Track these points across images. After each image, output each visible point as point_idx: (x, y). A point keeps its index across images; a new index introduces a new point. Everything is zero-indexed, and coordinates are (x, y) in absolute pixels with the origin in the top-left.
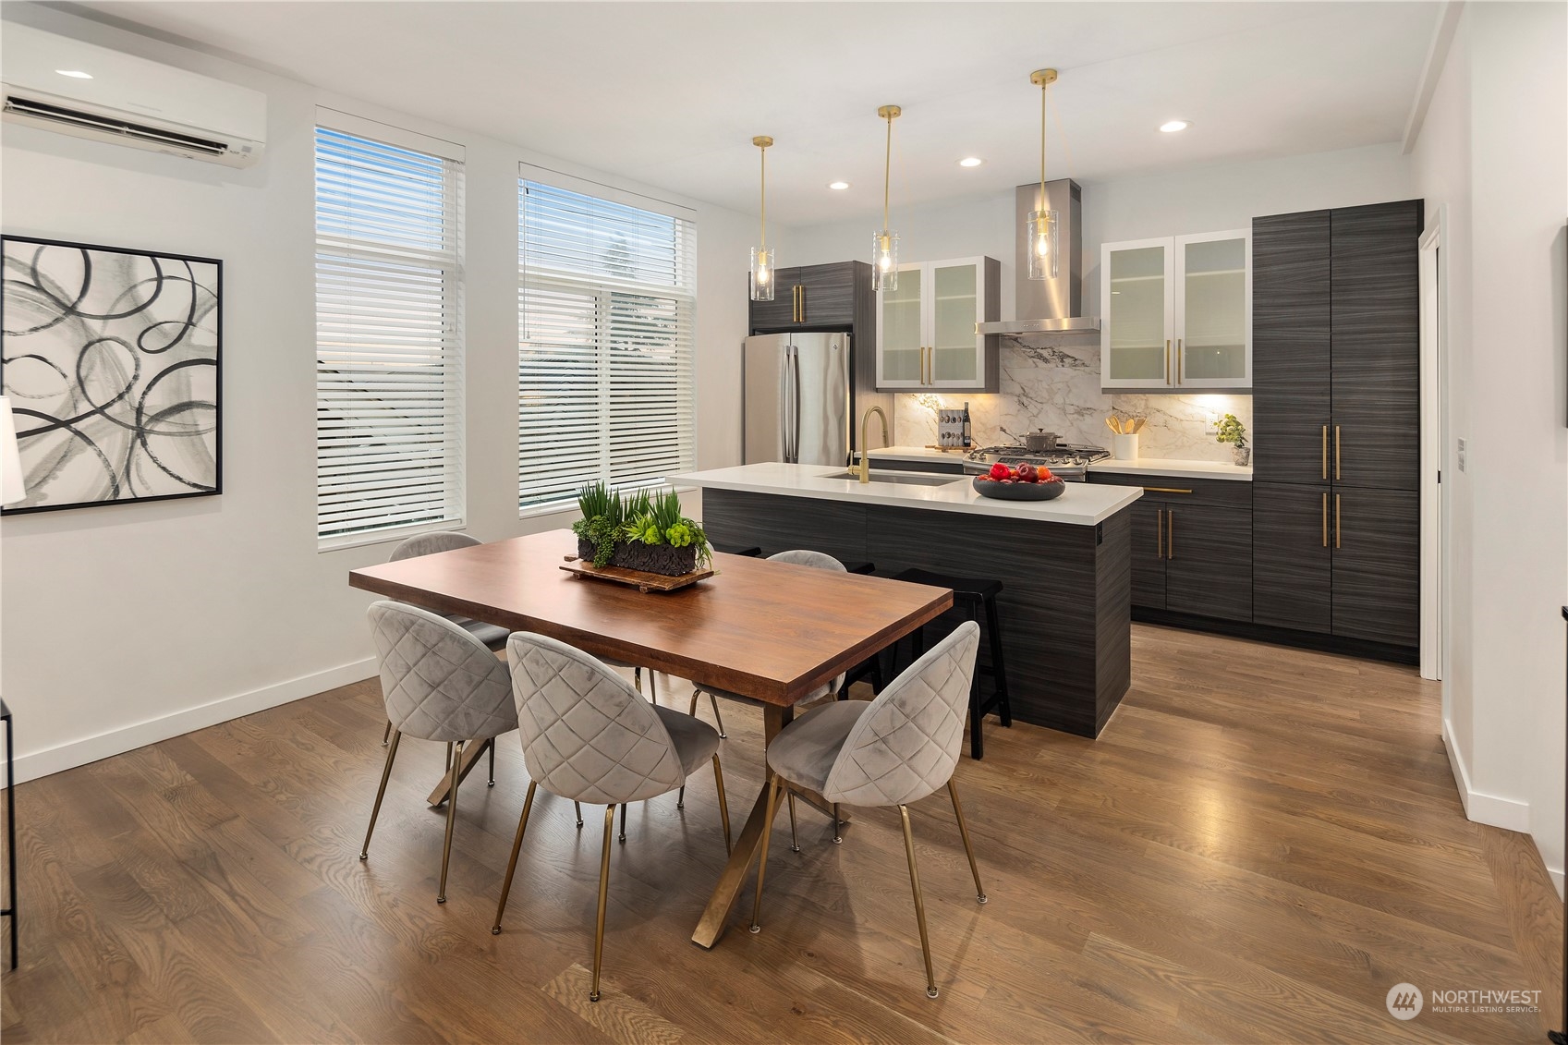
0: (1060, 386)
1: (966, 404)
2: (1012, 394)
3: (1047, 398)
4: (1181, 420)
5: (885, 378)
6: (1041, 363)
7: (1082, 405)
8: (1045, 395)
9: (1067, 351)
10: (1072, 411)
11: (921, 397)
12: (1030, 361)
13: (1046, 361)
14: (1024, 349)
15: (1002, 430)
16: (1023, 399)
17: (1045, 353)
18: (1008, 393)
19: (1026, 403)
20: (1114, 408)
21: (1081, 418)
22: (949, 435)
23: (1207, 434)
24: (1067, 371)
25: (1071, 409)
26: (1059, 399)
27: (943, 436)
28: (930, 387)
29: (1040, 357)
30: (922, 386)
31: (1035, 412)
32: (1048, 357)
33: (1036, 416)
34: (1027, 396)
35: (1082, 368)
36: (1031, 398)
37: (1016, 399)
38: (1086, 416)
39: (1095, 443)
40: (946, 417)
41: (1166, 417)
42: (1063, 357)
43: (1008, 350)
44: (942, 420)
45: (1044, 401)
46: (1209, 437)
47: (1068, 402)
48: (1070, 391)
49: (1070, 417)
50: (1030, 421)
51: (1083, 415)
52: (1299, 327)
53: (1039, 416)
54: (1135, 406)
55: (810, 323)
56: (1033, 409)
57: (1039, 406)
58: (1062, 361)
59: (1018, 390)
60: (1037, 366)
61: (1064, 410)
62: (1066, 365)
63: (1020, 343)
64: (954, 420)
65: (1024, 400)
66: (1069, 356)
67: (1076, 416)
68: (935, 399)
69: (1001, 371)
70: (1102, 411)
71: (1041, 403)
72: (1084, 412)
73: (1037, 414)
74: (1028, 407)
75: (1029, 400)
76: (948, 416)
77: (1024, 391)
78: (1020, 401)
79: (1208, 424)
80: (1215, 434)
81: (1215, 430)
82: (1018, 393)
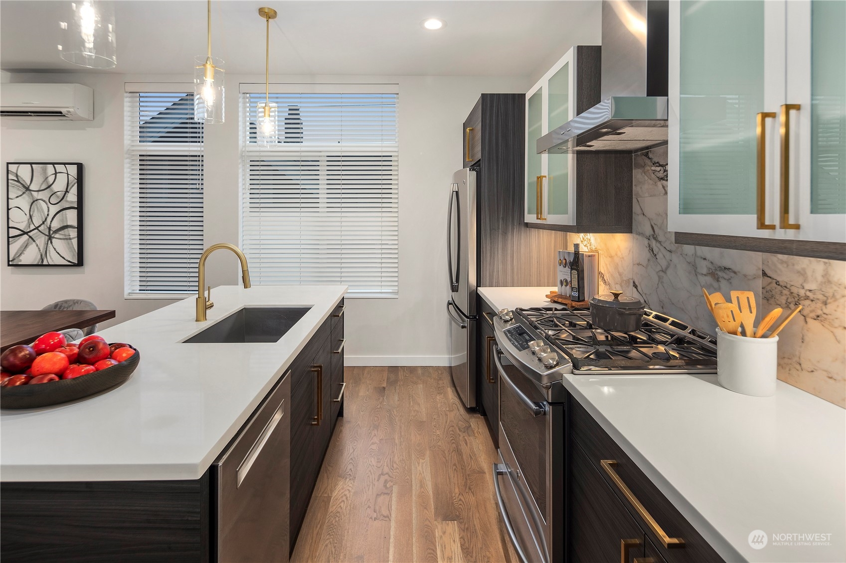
1: (577, 246)
2: (643, 235)
3: (675, 244)
7: (719, 262)
10: (705, 271)
14: (654, 168)
15: (635, 286)
16: (652, 243)
18: (639, 234)
19: (656, 250)
20: (764, 274)
21: (715, 284)
22: (566, 282)
25: (703, 267)
31: (665, 264)
33: (665, 271)
34: (655, 239)
36: (660, 242)
37: (646, 242)
38: (724, 283)
43: (640, 171)
45: (673, 249)
47: (698, 253)
49: (703, 280)
50: (659, 277)
51: (718, 281)
53: (669, 272)
56: (662, 260)
57: (668, 255)
59: (648, 231)
61: (694, 266)
63: (649, 159)
64: (570, 264)
65: (654, 244)
67: (709, 279)
69: (634, 200)
70: (745, 276)
71: (670, 251)
72: (720, 274)
73: (667, 269)
74: (657, 256)
75: (658, 245)
76: (565, 259)
77: (654, 231)
78: (649, 245)
82: (648, 234)
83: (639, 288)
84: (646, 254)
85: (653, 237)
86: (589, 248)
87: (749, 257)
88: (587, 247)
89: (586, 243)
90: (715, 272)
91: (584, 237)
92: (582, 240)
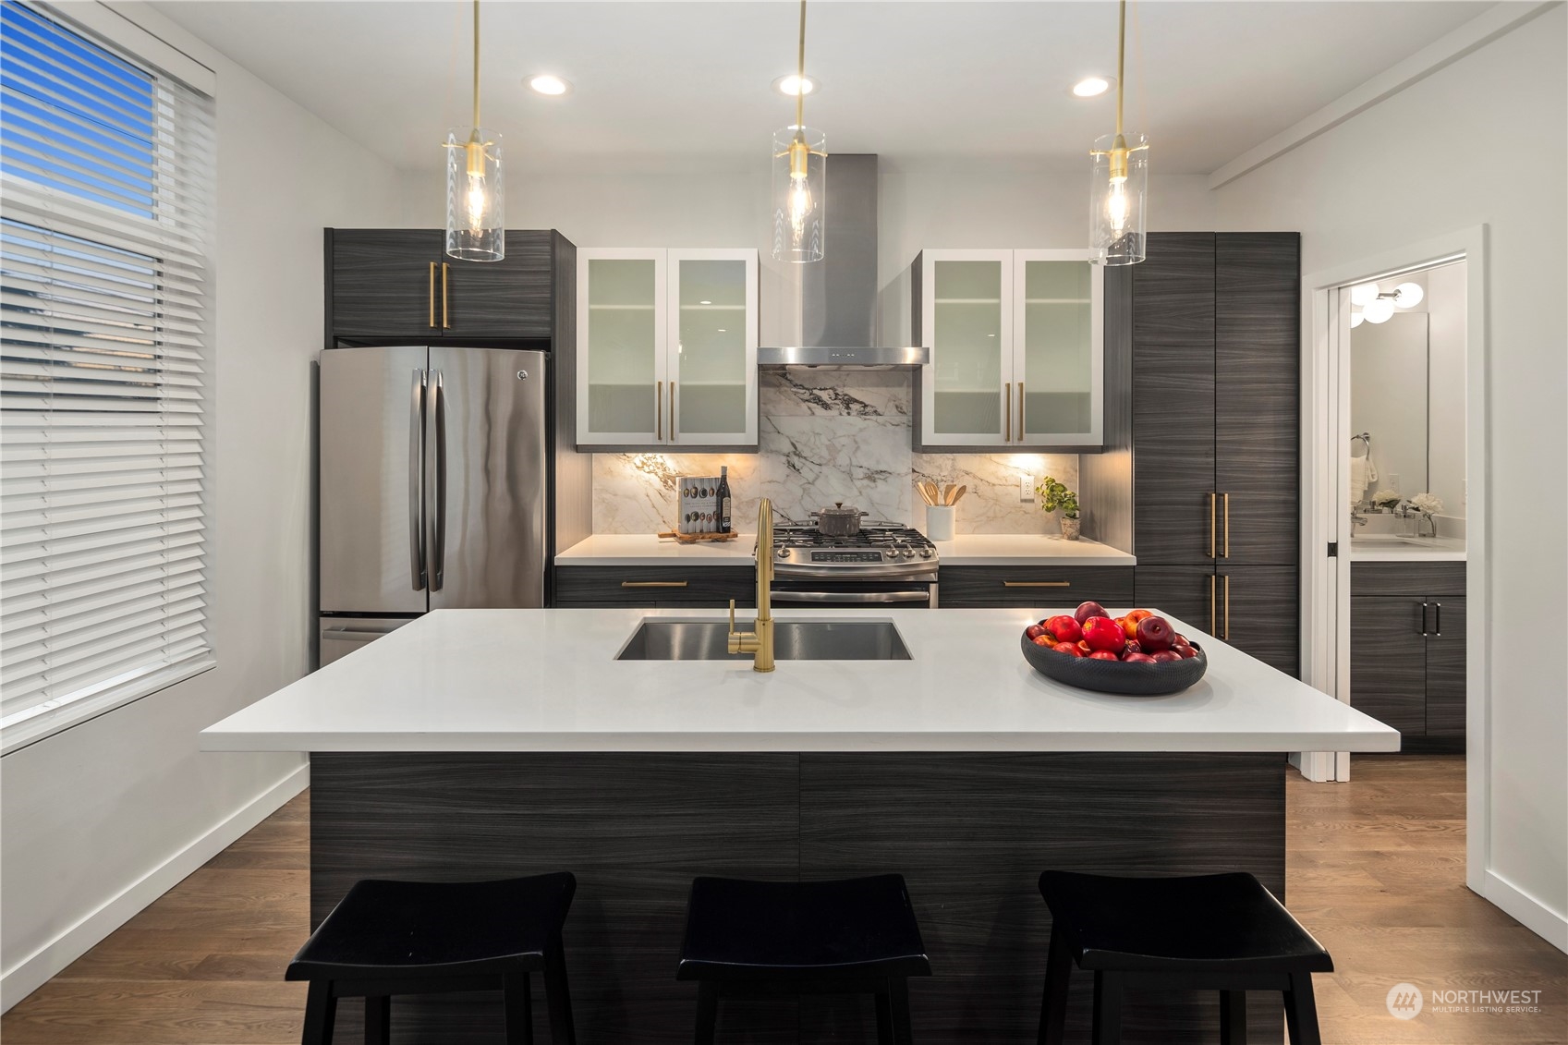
0: (844, 441)
1: (724, 469)
2: (777, 452)
3: (828, 457)
4: (994, 485)
5: (591, 429)
6: (818, 410)
7: (875, 467)
8: (825, 453)
9: (854, 393)
10: (861, 476)
11: (638, 458)
12: (804, 406)
13: (826, 406)
14: (795, 390)
16: (793, 459)
17: (825, 396)
18: (772, 452)
19: (798, 465)
20: (914, 471)
21: (872, 484)
22: (697, 516)
23: (1023, 501)
24: (854, 421)
25: (859, 473)
26: (843, 459)
27: (688, 519)
28: (670, 443)
29: (818, 400)
30: (659, 443)
31: (811, 477)
32: (829, 402)
33: (812, 483)
34: (799, 455)
35: (874, 417)
36: (805, 458)
37: (784, 459)
38: (880, 483)
39: (891, 519)
40: (693, 489)
41: (976, 481)
42: (848, 402)
43: (772, 390)
44: (686, 493)
45: (823, 461)
46: (1024, 504)
47: (854, 463)
48: (858, 448)
49: (859, 483)
50: (804, 490)
51: (874, 481)
52: (1184, 372)
53: (817, 483)
54: (939, 467)
55: (461, 331)
56: (807, 473)
57: (817, 468)
58: (848, 408)
59: (787, 448)
60: (813, 414)
61: (850, 475)
62: (854, 413)
63: (790, 381)
64: (703, 492)
65: (795, 460)
66: (856, 401)
67: (866, 482)
68: (660, 460)
70: (899, 474)
71: (820, 465)
72: (876, 476)
73: (814, 481)
74: (801, 471)
75: (803, 460)
76: (696, 488)
77: (796, 448)
78: (789, 462)
79: (1024, 489)
80: (1032, 501)
81: (1031, 497)
82: (786, 451)
84: (782, 471)
85: (795, 454)
86: (660, 474)
87: (902, 461)
88: (656, 474)
89: (651, 468)
90: (872, 476)
91: (645, 461)
92: (640, 465)
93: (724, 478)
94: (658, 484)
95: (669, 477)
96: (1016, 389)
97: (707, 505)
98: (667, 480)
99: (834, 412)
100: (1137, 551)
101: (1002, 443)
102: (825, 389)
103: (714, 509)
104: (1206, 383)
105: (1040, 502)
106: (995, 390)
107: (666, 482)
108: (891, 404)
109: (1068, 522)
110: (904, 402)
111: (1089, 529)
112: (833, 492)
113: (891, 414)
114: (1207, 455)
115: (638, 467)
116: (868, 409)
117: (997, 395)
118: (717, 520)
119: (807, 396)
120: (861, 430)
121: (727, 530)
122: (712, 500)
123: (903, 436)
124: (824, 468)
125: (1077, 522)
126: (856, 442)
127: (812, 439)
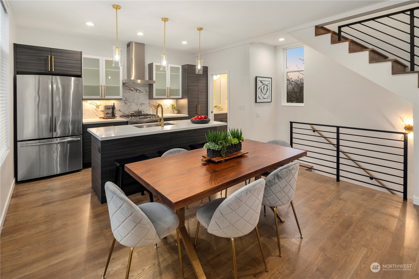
0: (136, 98)
1: (114, 103)
2: (122, 100)
6: (131, 91)
8: (132, 100)
9: (138, 88)
12: (128, 91)
13: (132, 91)
14: (126, 87)
15: (120, 111)
17: (132, 89)
20: (149, 103)
21: (141, 106)
22: (108, 113)
23: (167, 108)
24: (138, 94)
25: (139, 104)
26: (136, 101)
27: (106, 114)
28: (104, 98)
29: (131, 90)
30: (102, 98)
31: (129, 105)
32: (133, 90)
33: (130, 106)
34: (127, 101)
35: (142, 93)
37: (124, 101)
38: (143, 106)
40: (107, 108)
42: (137, 90)
47: (138, 102)
48: (139, 99)
49: (139, 106)
50: (128, 107)
52: (194, 86)
54: (154, 102)
55: (57, 72)
56: (128, 104)
57: (130, 103)
58: (137, 91)
61: (137, 104)
63: (125, 85)
64: (110, 108)
65: (126, 102)
68: (95, 102)
70: (146, 104)
78: (125, 102)
79: (168, 106)
80: (169, 108)
81: (169, 107)
82: (124, 100)
83: (121, 111)
84: (124, 104)
85: (126, 100)
86: (95, 105)
87: (147, 101)
88: (94, 105)
89: (93, 104)
90: (141, 104)
91: (92, 102)
92: (90, 103)
93: (114, 105)
94: (96, 108)
95: (98, 106)
96: (169, 88)
97: (110, 111)
98: (98, 107)
99: (134, 92)
100: (188, 114)
101: (167, 98)
102: (132, 87)
103: (112, 112)
104: (197, 88)
105: (171, 108)
106: (165, 88)
107: (97, 107)
108: (145, 91)
109: (176, 111)
110: (147, 90)
111: (179, 112)
112: (134, 108)
113: (145, 93)
114: (197, 99)
115: (90, 104)
116: (140, 91)
117: (166, 89)
118: (112, 114)
119: (128, 89)
120: (139, 95)
121: (115, 116)
122: (111, 110)
123: (147, 97)
124: (132, 103)
125: (177, 111)
126: (138, 98)
127: (130, 97)
